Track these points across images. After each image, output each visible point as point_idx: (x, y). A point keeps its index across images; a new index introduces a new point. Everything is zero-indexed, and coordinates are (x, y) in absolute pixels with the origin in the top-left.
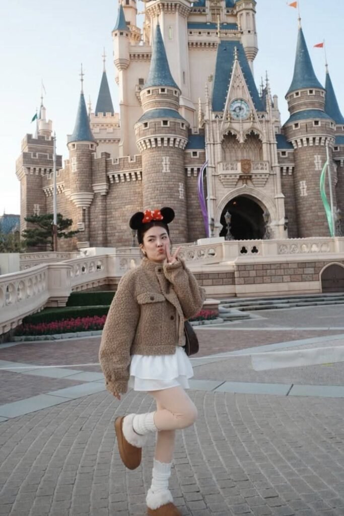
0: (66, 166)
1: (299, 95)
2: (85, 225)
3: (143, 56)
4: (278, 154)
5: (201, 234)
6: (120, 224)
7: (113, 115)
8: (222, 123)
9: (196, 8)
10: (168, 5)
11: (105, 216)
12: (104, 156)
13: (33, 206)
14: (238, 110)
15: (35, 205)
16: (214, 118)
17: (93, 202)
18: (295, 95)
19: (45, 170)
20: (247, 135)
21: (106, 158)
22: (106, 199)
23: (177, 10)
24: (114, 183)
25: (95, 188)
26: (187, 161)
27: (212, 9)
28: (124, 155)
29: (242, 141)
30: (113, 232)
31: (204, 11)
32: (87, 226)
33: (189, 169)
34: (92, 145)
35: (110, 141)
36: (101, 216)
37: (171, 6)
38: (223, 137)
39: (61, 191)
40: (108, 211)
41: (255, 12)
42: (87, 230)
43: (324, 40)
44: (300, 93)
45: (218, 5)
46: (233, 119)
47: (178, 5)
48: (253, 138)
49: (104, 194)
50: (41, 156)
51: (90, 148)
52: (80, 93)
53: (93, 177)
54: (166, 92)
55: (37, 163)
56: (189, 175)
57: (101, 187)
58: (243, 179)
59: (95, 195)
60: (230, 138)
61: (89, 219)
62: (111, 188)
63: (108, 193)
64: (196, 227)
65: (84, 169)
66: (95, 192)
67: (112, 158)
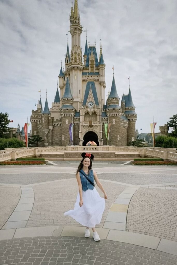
4: (102, 118)
8: (85, 109)
9: (85, 67)
10: (75, 68)
12: (52, 118)
14: (91, 104)
15: (35, 131)
16: (83, 108)
17: (49, 132)
19: (38, 121)
20: (93, 113)
22: (52, 131)
23: (78, 69)
24: (55, 126)
25: (49, 128)
26: (74, 120)
27: (91, 67)
29: (91, 115)
30: (54, 141)
31: (88, 68)
33: (75, 123)
36: (51, 136)
38: (85, 113)
40: (53, 134)
42: (47, 140)
43: (130, 77)
45: (93, 66)
46: (88, 108)
48: (94, 113)
50: (36, 117)
51: (48, 116)
53: (49, 124)
54: (68, 100)
55: (35, 119)
56: (75, 125)
57: (51, 127)
58: (90, 126)
59: (50, 130)
60: (87, 113)
61: (48, 137)
63: (53, 129)
65: (46, 122)
67: (54, 119)
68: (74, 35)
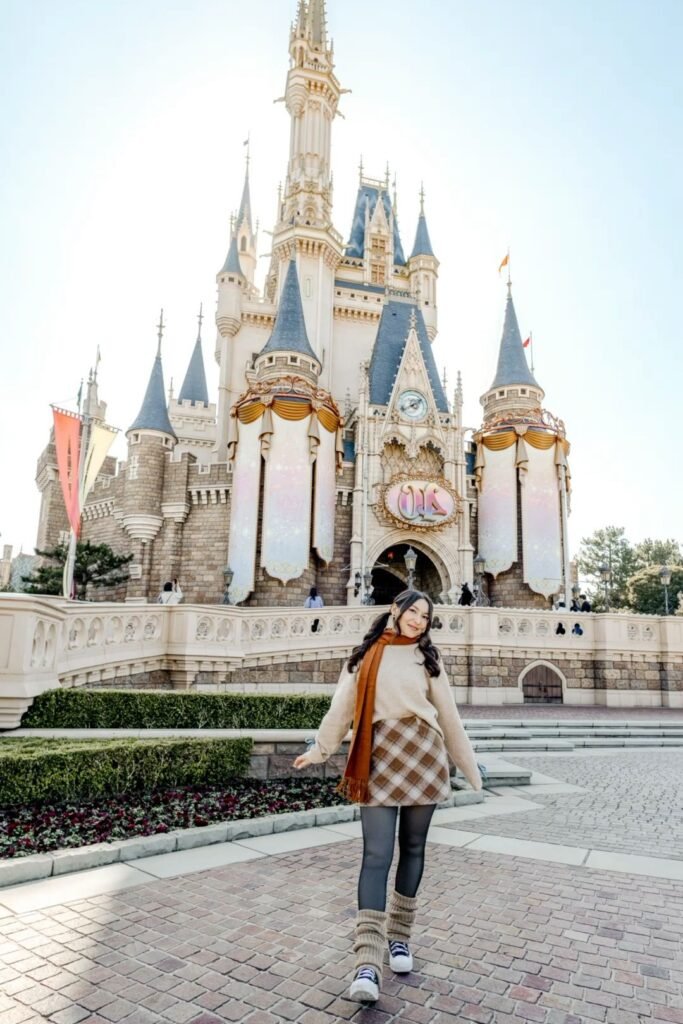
0: (120, 471)
1: (505, 396)
2: (143, 570)
3: (262, 318)
4: (468, 481)
5: (338, 599)
6: (203, 572)
7: (206, 406)
8: (384, 422)
9: (349, 258)
11: (178, 558)
12: (186, 459)
13: (58, 533)
15: (61, 532)
16: (371, 414)
17: (160, 533)
18: (497, 395)
20: (422, 447)
21: (189, 462)
22: (182, 530)
23: (322, 254)
24: (199, 505)
25: (164, 510)
27: (373, 264)
28: (219, 460)
29: (413, 455)
30: (189, 584)
31: (361, 265)
32: (146, 572)
34: (167, 440)
35: (197, 442)
36: (171, 557)
37: (313, 245)
38: (383, 445)
39: (109, 512)
40: (184, 549)
41: (437, 276)
42: (145, 578)
44: (506, 393)
45: (383, 260)
46: (402, 420)
47: (323, 246)
48: (431, 451)
49: (180, 520)
51: (164, 444)
52: (155, 355)
53: (165, 492)
54: (298, 364)
57: (175, 510)
59: (165, 522)
60: (394, 447)
61: (151, 560)
62: (194, 512)
63: (186, 519)
64: (329, 586)
65: (150, 477)
66: (166, 516)
67: (198, 463)
68: (305, 108)
